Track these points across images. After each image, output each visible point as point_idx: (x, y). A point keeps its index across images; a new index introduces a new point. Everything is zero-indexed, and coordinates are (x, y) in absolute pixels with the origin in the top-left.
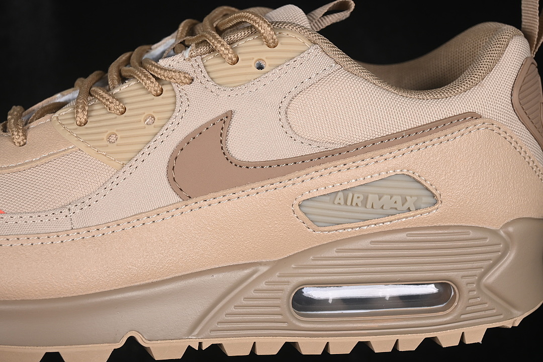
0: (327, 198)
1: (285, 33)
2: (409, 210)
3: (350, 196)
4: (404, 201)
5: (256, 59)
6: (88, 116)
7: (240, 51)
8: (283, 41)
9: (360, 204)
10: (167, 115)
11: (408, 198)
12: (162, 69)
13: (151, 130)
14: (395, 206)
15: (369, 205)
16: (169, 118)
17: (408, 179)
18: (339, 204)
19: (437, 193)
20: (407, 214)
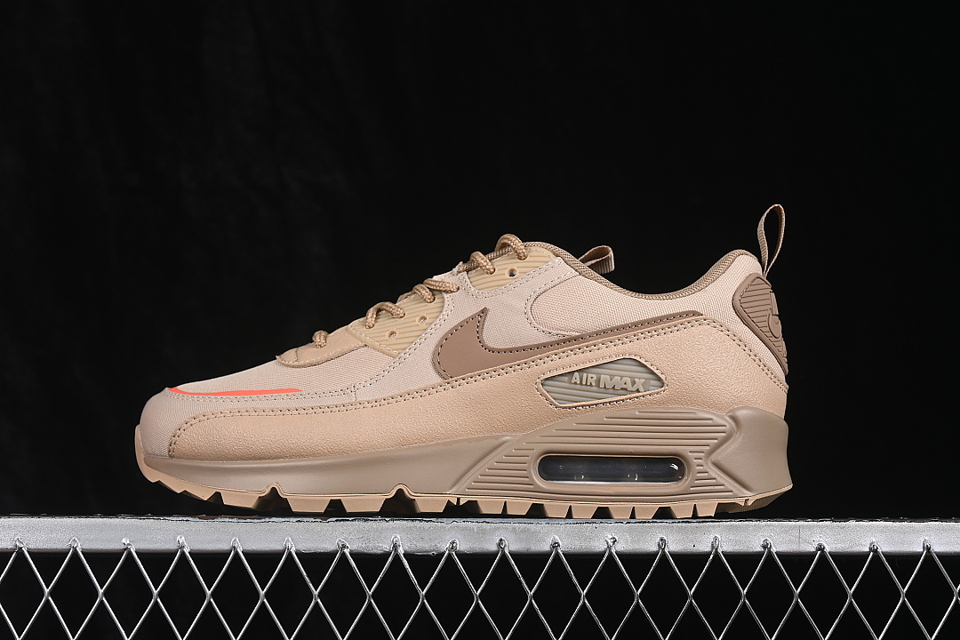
0: (566, 378)
1: (533, 248)
2: (638, 391)
3: (585, 375)
4: (634, 383)
5: (509, 269)
6: (376, 322)
7: (495, 264)
8: (531, 254)
9: (594, 384)
10: (436, 315)
11: (636, 380)
12: (436, 282)
13: (423, 326)
14: (624, 386)
15: (602, 386)
16: (437, 317)
17: (635, 363)
18: (575, 383)
19: (663, 377)
20: (637, 394)
